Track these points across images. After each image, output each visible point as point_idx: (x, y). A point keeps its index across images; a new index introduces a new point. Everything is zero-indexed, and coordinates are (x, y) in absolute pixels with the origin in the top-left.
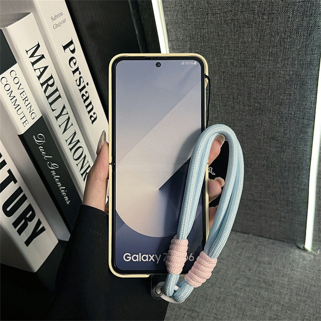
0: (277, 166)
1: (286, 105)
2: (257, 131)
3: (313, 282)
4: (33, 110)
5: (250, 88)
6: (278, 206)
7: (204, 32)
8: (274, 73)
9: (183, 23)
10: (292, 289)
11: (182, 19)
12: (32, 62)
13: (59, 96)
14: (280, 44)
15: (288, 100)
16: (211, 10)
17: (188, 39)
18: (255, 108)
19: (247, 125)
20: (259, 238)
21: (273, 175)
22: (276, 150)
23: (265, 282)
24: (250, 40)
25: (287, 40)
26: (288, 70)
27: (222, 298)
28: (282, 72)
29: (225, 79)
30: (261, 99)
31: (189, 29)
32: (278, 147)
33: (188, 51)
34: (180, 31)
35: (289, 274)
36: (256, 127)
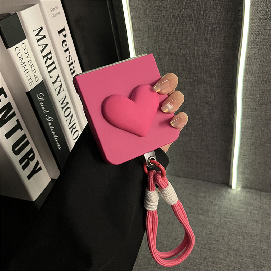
0: (209, 124)
1: (216, 77)
2: (195, 98)
3: (236, 209)
4: (37, 75)
5: (191, 65)
6: (210, 155)
7: (158, 24)
8: (207, 54)
9: (143, 18)
10: (221, 214)
11: (143, 15)
12: (37, 39)
13: (55, 68)
14: (212, 32)
15: (217, 73)
16: (164, 7)
17: (147, 29)
18: (194, 80)
19: (188, 94)
20: (197, 181)
21: (206, 131)
22: (208, 111)
23: (202, 210)
24: (191, 29)
25: (216, 29)
26: (217, 51)
27: (171, 222)
28: (213, 53)
29: (173, 59)
30: (198, 73)
31: (148, 22)
32: (210, 110)
33: (147, 39)
34: (141, 23)
35: (219, 204)
36: (194, 95)
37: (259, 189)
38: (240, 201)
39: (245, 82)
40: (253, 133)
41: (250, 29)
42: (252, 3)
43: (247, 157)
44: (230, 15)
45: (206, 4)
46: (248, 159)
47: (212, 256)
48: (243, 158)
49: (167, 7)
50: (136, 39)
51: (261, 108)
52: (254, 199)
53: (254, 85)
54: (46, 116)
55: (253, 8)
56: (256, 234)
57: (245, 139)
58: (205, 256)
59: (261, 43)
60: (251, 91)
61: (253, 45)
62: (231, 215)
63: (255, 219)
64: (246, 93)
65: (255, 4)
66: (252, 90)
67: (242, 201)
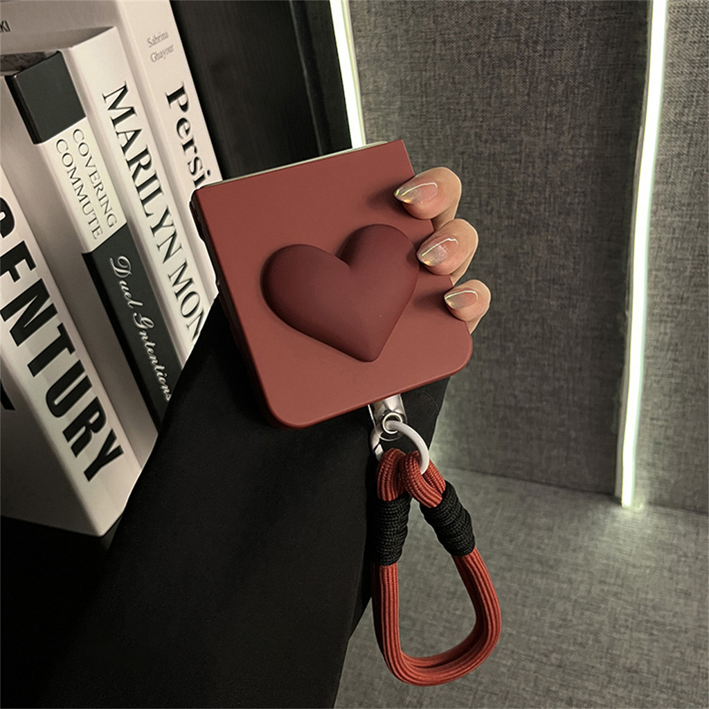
0: (562, 336)
1: (578, 214)
2: (524, 267)
3: (631, 560)
4: (111, 209)
5: (512, 183)
6: (564, 416)
7: (427, 76)
8: (555, 154)
9: (388, 60)
10: (592, 573)
11: (388, 53)
12: (114, 118)
13: (159, 190)
14: (567, 98)
15: (581, 204)
16: (441, 34)
17: (397, 90)
18: (521, 221)
19: (505, 257)
20: (528, 484)
21: (554, 355)
22: (559, 302)
23: (541, 562)
24: (512, 91)
25: (578, 91)
26: (581, 146)
28: (570, 152)
29: (465, 166)
30: (531, 204)
31: (400, 71)
32: (562, 299)
33: (397, 114)
34: (383, 75)
35: (588, 547)
36: (522, 260)
37: (692, 509)
38: (644, 538)
39: (653, 228)
40: (675, 360)
41: (667, 91)
42: (670, 24)
43: (660, 423)
44: (615, 55)
45: (552, 27)
46: (663, 429)
47: (565, 683)
48: (651, 425)
49: (449, 34)
50: (369, 114)
51: (696, 294)
52: (679, 534)
53: (677, 235)
54: (135, 314)
55: (673, 36)
56: (684, 627)
57: (656, 375)
58: (547, 684)
59: (696, 128)
60: (670, 250)
61: (674, 131)
62: (617, 576)
63: (682, 588)
64: (657, 255)
65: (678, 25)
66: (674, 248)
67: (648, 539)
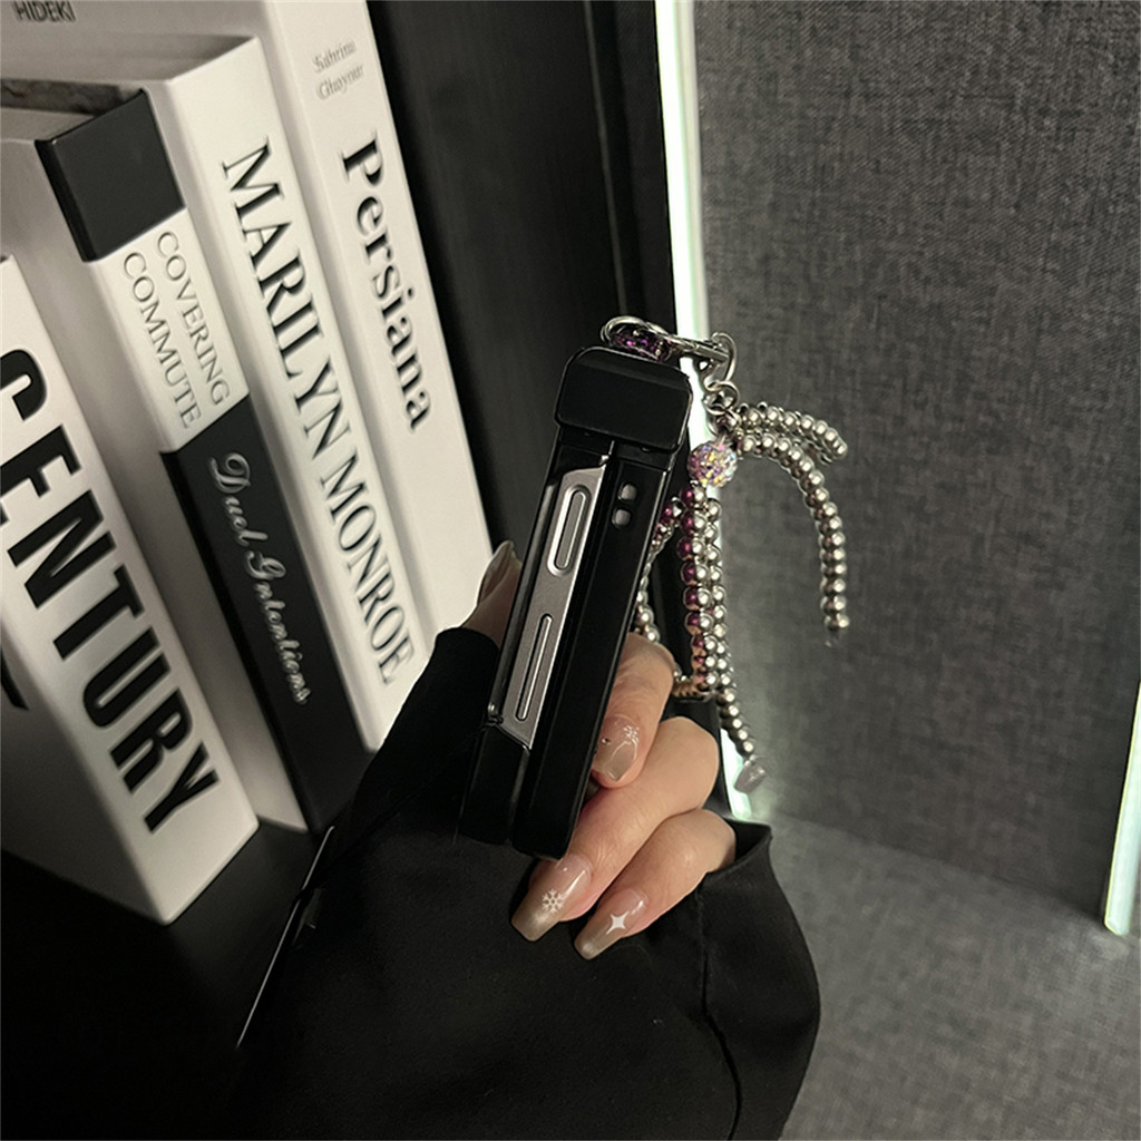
1: (1086, 428)
4: (220, 372)
7: (829, 154)
11: (758, 104)
12: (240, 205)
13: (315, 330)
15: (1095, 412)
17: (769, 172)
18: (977, 427)
29: (883, 321)
33: (764, 215)
45: (1078, 87)
49: (878, 82)
54: (252, 555)
